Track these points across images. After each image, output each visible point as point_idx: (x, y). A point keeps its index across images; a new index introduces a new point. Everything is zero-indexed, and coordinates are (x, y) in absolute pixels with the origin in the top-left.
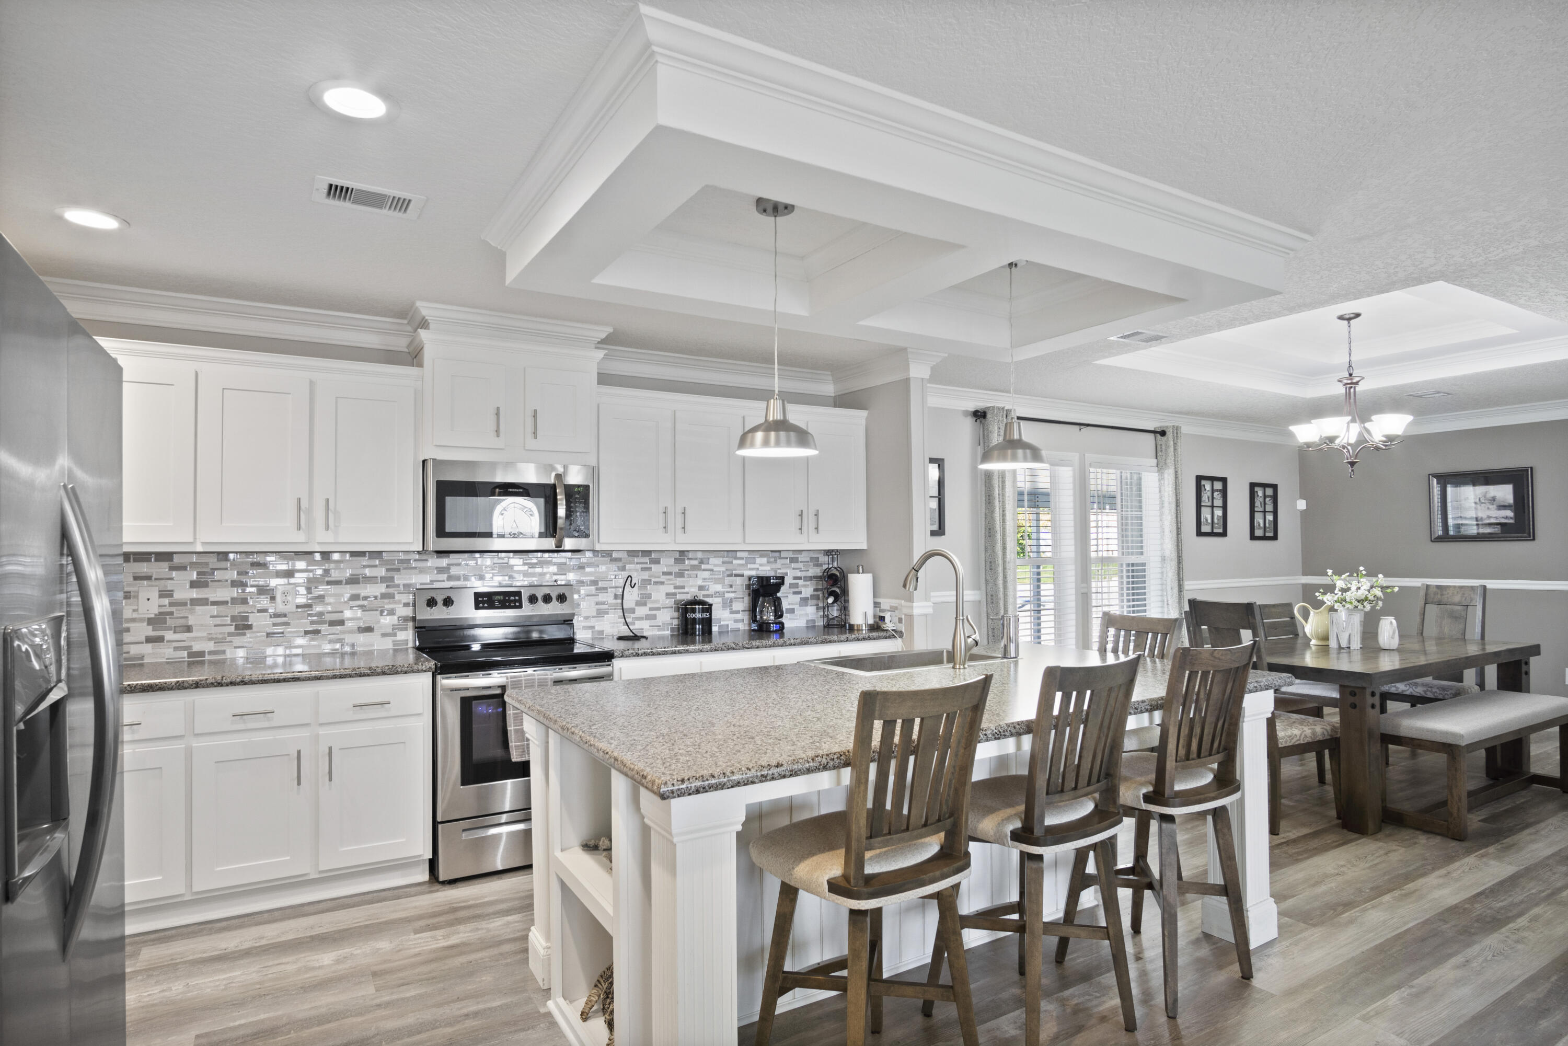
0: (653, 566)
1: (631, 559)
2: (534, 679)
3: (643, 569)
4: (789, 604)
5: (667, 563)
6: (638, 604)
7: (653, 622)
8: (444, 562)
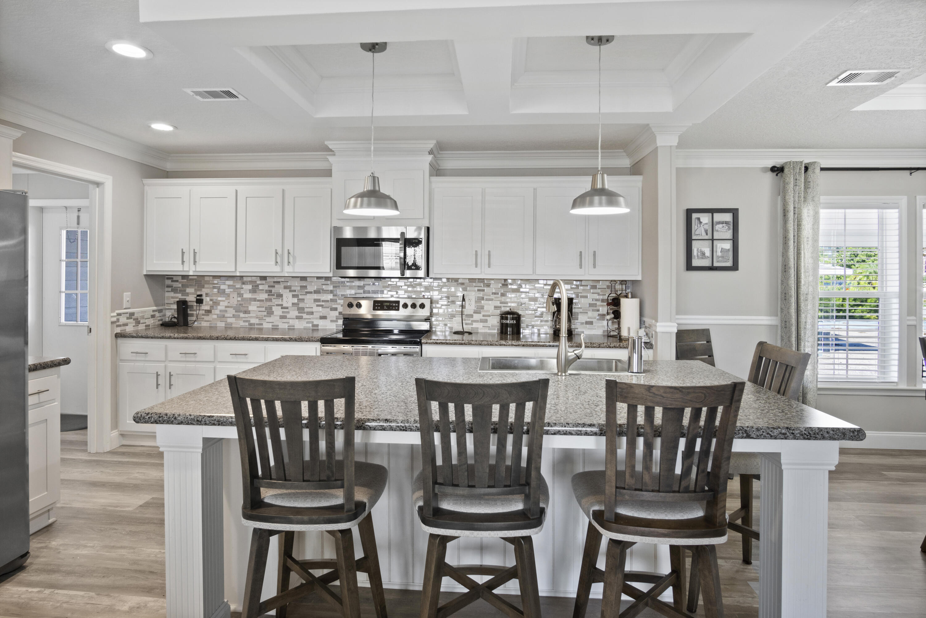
0: (485, 288)
1: (471, 283)
2: (367, 352)
3: (478, 290)
4: (589, 318)
5: (494, 287)
6: (475, 312)
7: (485, 324)
8: (361, 283)
